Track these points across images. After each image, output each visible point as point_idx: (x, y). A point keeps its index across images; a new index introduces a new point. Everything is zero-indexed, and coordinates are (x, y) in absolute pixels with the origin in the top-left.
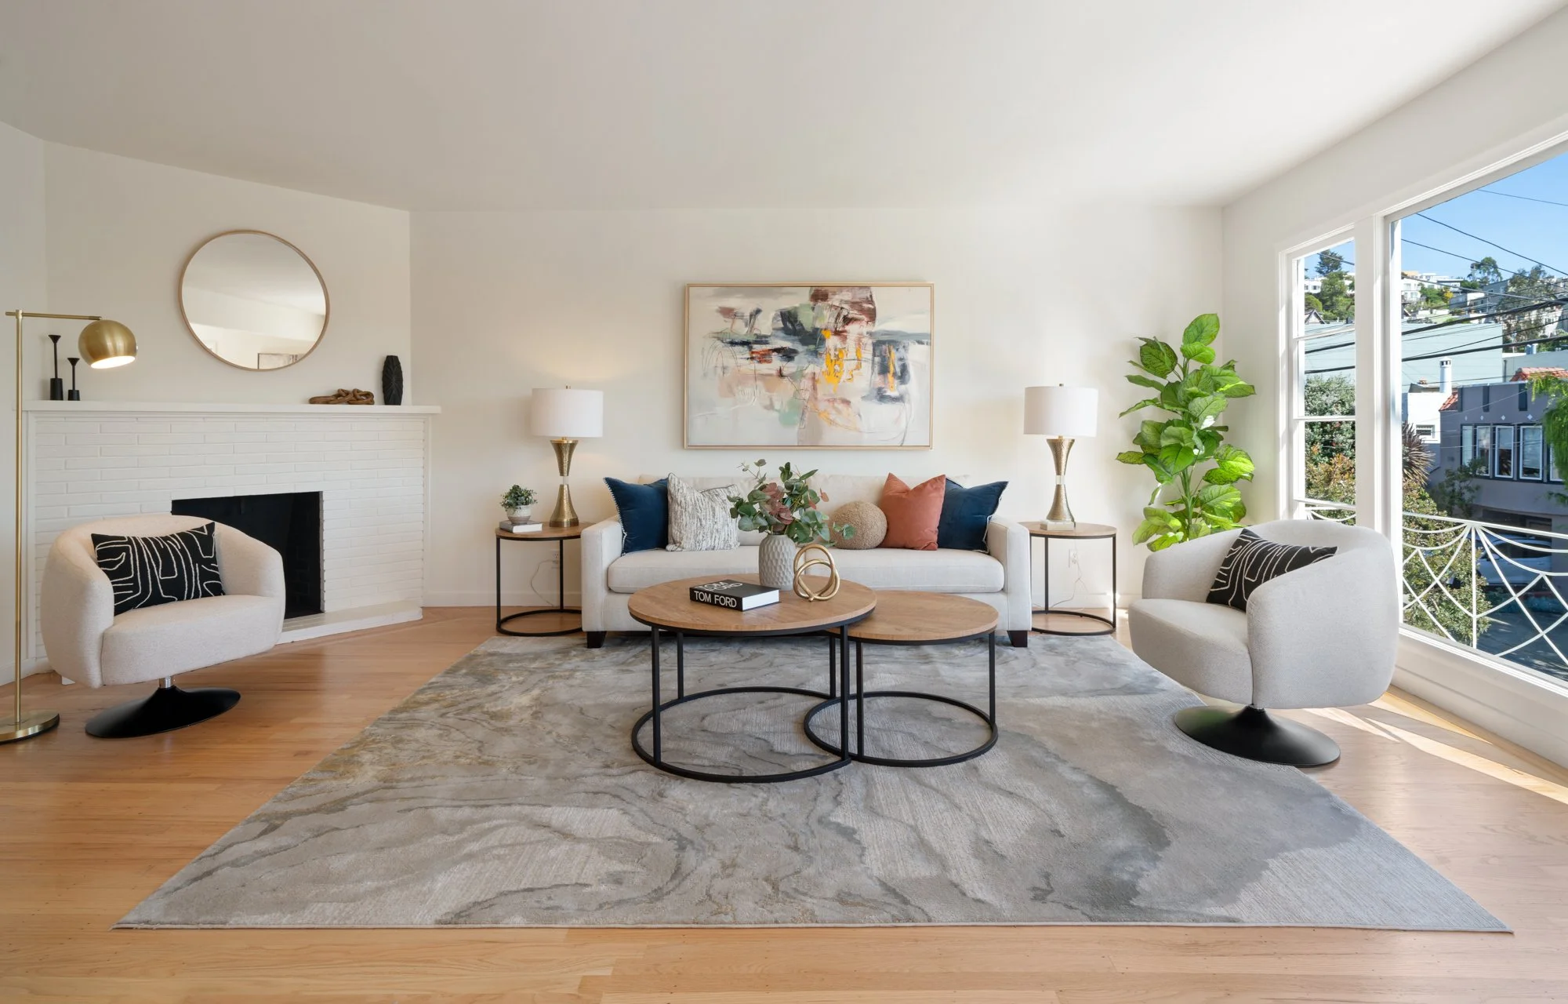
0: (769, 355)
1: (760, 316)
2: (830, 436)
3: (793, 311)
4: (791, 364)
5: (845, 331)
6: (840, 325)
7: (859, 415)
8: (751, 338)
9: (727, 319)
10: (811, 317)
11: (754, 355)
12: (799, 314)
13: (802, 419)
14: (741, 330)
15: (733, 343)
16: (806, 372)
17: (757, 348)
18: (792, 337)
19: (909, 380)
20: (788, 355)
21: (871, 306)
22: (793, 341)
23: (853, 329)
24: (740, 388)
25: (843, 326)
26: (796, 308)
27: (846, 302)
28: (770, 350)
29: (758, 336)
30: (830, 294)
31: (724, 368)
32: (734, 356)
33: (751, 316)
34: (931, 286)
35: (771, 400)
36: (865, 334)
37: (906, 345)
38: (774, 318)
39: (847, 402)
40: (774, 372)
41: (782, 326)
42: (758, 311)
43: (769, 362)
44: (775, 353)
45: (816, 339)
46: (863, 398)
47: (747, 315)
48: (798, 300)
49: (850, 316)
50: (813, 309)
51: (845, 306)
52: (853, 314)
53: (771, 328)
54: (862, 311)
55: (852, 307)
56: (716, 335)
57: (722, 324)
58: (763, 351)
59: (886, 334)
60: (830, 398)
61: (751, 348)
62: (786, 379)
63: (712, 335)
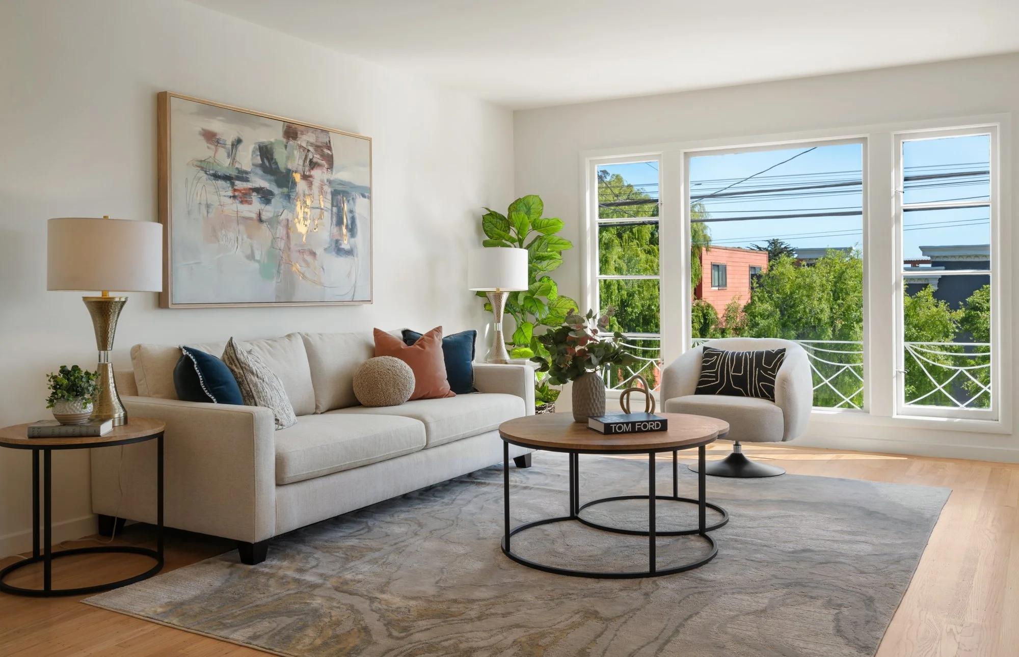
0: (250, 195)
1: (240, 147)
2: (304, 291)
3: (269, 147)
4: (268, 208)
5: (310, 176)
6: (307, 168)
7: (323, 269)
8: (234, 173)
9: (210, 146)
10: (284, 156)
11: (236, 194)
12: (274, 150)
13: (279, 272)
14: (224, 162)
15: (216, 176)
16: (281, 218)
17: (239, 184)
18: (269, 177)
19: (357, 233)
20: (266, 196)
21: (329, 152)
22: (270, 181)
23: (317, 173)
24: (223, 232)
25: (309, 171)
26: (272, 143)
27: (312, 144)
28: (251, 189)
29: (240, 171)
30: (299, 132)
31: (208, 206)
32: (217, 192)
33: (233, 145)
34: (370, 140)
35: (252, 247)
36: (326, 181)
37: (354, 197)
38: (254, 152)
39: (313, 254)
40: (254, 216)
41: (260, 162)
42: (239, 141)
43: (250, 203)
44: (254, 194)
45: (289, 182)
46: (325, 249)
47: (229, 143)
48: (273, 135)
49: (315, 160)
50: (286, 147)
51: (311, 149)
52: (317, 158)
53: (251, 165)
54: (323, 156)
55: (316, 150)
56: (199, 164)
57: (204, 151)
58: (245, 189)
59: (341, 184)
60: (300, 248)
61: (233, 185)
62: (265, 224)
63: (196, 163)
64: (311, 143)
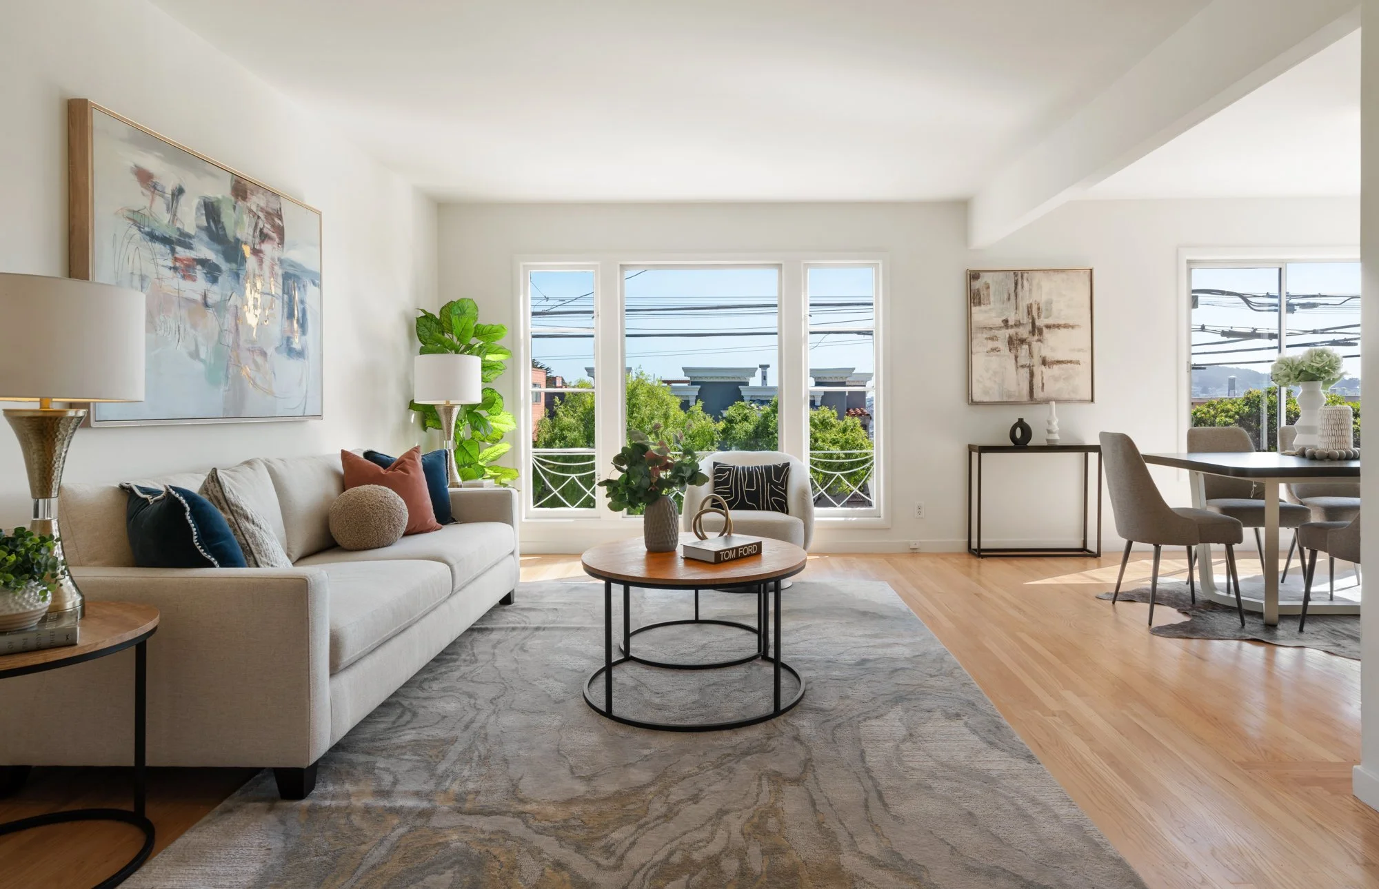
0: (194, 269)
1: (183, 199)
2: (255, 402)
3: (215, 204)
4: (215, 288)
5: (261, 251)
6: (257, 240)
7: (274, 374)
8: (175, 236)
9: (145, 191)
10: (233, 220)
11: (178, 264)
12: (221, 210)
13: (227, 377)
14: (162, 218)
15: (153, 237)
16: (230, 303)
17: (181, 252)
18: (216, 246)
19: (308, 329)
20: (213, 272)
21: (281, 224)
22: (217, 252)
23: (267, 247)
24: (162, 318)
25: (260, 244)
26: (219, 201)
27: (262, 210)
28: (194, 260)
29: (182, 233)
30: (249, 191)
31: (143, 277)
32: (154, 259)
33: (173, 195)
34: (320, 214)
35: (196, 341)
36: (276, 259)
37: (305, 284)
38: (198, 209)
39: (264, 354)
40: (199, 298)
41: (206, 224)
42: (181, 191)
43: (194, 279)
44: (199, 267)
45: (238, 255)
46: (276, 349)
47: (169, 191)
48: (220, 191)
49: (265, 231)
50: (234, 208)
51: (261, 215)
52: (268, 229)
53: (195, 226)
54: (274, 227)
55: (266, 218)
56: (131, 215)
57: (138, 198)
58: (188, 260)
59: (292, 266)
60: (250, 346)
61: (173, 251)
62: (211, 311)
63: (126, 213)
64: (261, 208)
